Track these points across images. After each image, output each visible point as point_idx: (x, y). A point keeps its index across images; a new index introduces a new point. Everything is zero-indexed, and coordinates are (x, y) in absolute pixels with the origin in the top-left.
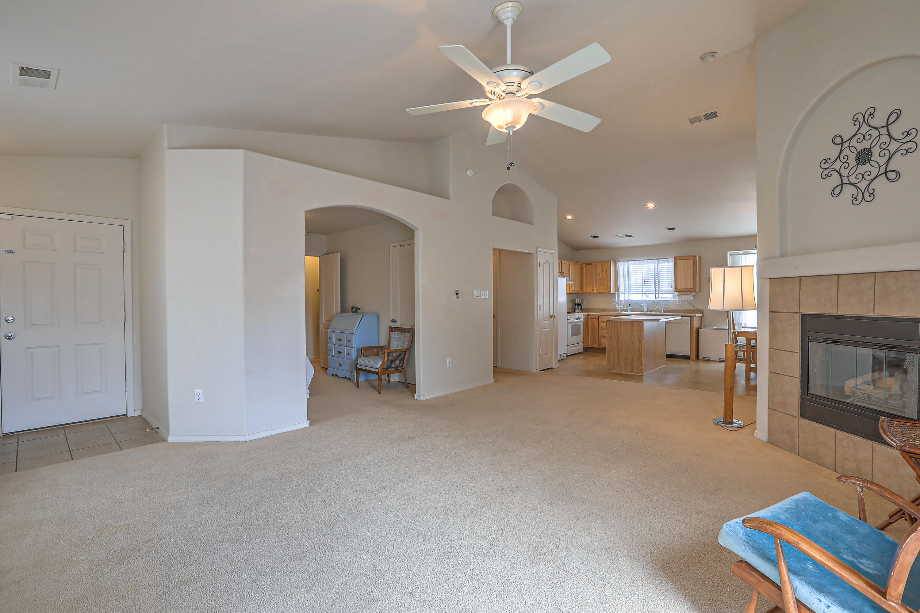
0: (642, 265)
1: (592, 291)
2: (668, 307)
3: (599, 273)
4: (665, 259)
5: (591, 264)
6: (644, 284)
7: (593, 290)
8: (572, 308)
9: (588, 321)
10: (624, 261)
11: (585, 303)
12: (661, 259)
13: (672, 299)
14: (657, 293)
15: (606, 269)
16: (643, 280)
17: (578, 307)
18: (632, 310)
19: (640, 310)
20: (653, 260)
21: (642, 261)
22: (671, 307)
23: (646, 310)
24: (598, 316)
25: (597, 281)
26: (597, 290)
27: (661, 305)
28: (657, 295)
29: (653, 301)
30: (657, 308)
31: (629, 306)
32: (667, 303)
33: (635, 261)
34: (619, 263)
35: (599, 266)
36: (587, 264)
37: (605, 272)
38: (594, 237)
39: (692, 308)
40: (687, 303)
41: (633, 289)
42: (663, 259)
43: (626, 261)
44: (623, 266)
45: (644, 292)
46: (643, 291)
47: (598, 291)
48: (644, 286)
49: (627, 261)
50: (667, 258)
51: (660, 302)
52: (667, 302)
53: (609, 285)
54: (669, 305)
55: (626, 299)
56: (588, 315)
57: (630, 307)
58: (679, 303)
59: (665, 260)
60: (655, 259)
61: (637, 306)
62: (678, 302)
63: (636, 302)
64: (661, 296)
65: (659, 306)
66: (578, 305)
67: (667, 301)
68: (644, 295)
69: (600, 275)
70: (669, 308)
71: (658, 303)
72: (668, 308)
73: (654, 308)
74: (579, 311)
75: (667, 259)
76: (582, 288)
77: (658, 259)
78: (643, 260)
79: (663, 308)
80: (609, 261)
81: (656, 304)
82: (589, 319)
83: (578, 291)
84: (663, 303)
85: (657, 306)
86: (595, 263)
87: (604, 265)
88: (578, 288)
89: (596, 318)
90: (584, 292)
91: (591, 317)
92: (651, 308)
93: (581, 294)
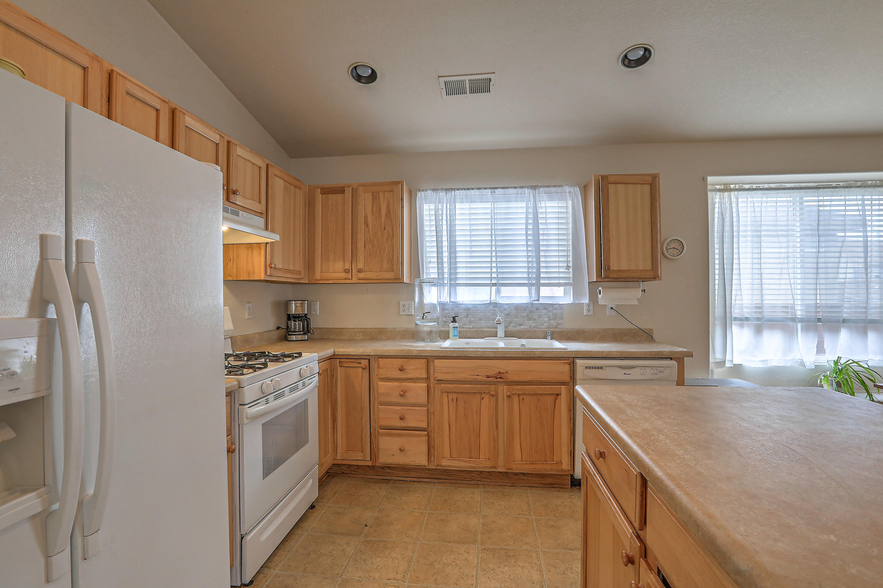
0: (488, 205)
1: (343, 275)
2: (558, 324)
3: (366, 217)
4: (554, 186)
5: (341, 190)
6: (494, 259)
7: (346, 271)
8: (278, 328)
9: (334, 374)
10: (437, 190)
11: (318, 313)
12: (544, 187)
13: (571, 300)
14: (534, 285)
15: (388, 207)
16: (492, 246)
17: (297, 325)
18: (460, 332)
19: (484, 332)
20: (520, 190)
21: (490, 191)
22: (568, 325)
23: (501, 332)
24: (368, 358)
25: (361, 244)
26: (360, 271)
27: (539, 317)
28: (534, 290)
30: (530, 327)
31: (454, 321)
33: (468, 189)
34: (420, 195)
35: (365, 199)
36: (327, 191)
37: (386, 215)
38: (360, 78)
39: (626, 326)
40: (608, 310)
41: (462, 272)
42: (548, 187)
43: (442, 189)
44: (432, 206)
45: (492, 281)
46: (490, 278)
47: (361, 275)
48: (494, 265)
49: (446, 190)
50: (559, 186)
51: (537, 309)
52: (556, 309)
53: (398, 258)
54: (562, 318)
55: (445, 298)
56: (332, 357)
57: (457, 325)
58: (589, 311)
59: (554, 189)
60: (527, 187)
61: (471, 322)
62: (585, 308)
63: (469, 309)
64: (545, 291)
65: (535, 319)
66: (296, 317)
67: (555, 306)
68: (494, 288)
69: (367, 226)
70: (560, 324)
72: (560, 327)
73: (521, 325)
74: (300, 337)
75: (559, 189)
76: (310, 266)
77: (534, 187)
78: (490, 188)
79: (546, 325)
80: (397, 183)
81: (528, 315)
82: (337, 368)
83: (299, 273)
84: (545, 311)
85: (529, 319)
86: (352, 188)
87: (381, 195)
88: (299, 266)
89: (359, 365)
90: (318, 276)
91: (342, 360)
92: (513, 326)
93: (307, 282)
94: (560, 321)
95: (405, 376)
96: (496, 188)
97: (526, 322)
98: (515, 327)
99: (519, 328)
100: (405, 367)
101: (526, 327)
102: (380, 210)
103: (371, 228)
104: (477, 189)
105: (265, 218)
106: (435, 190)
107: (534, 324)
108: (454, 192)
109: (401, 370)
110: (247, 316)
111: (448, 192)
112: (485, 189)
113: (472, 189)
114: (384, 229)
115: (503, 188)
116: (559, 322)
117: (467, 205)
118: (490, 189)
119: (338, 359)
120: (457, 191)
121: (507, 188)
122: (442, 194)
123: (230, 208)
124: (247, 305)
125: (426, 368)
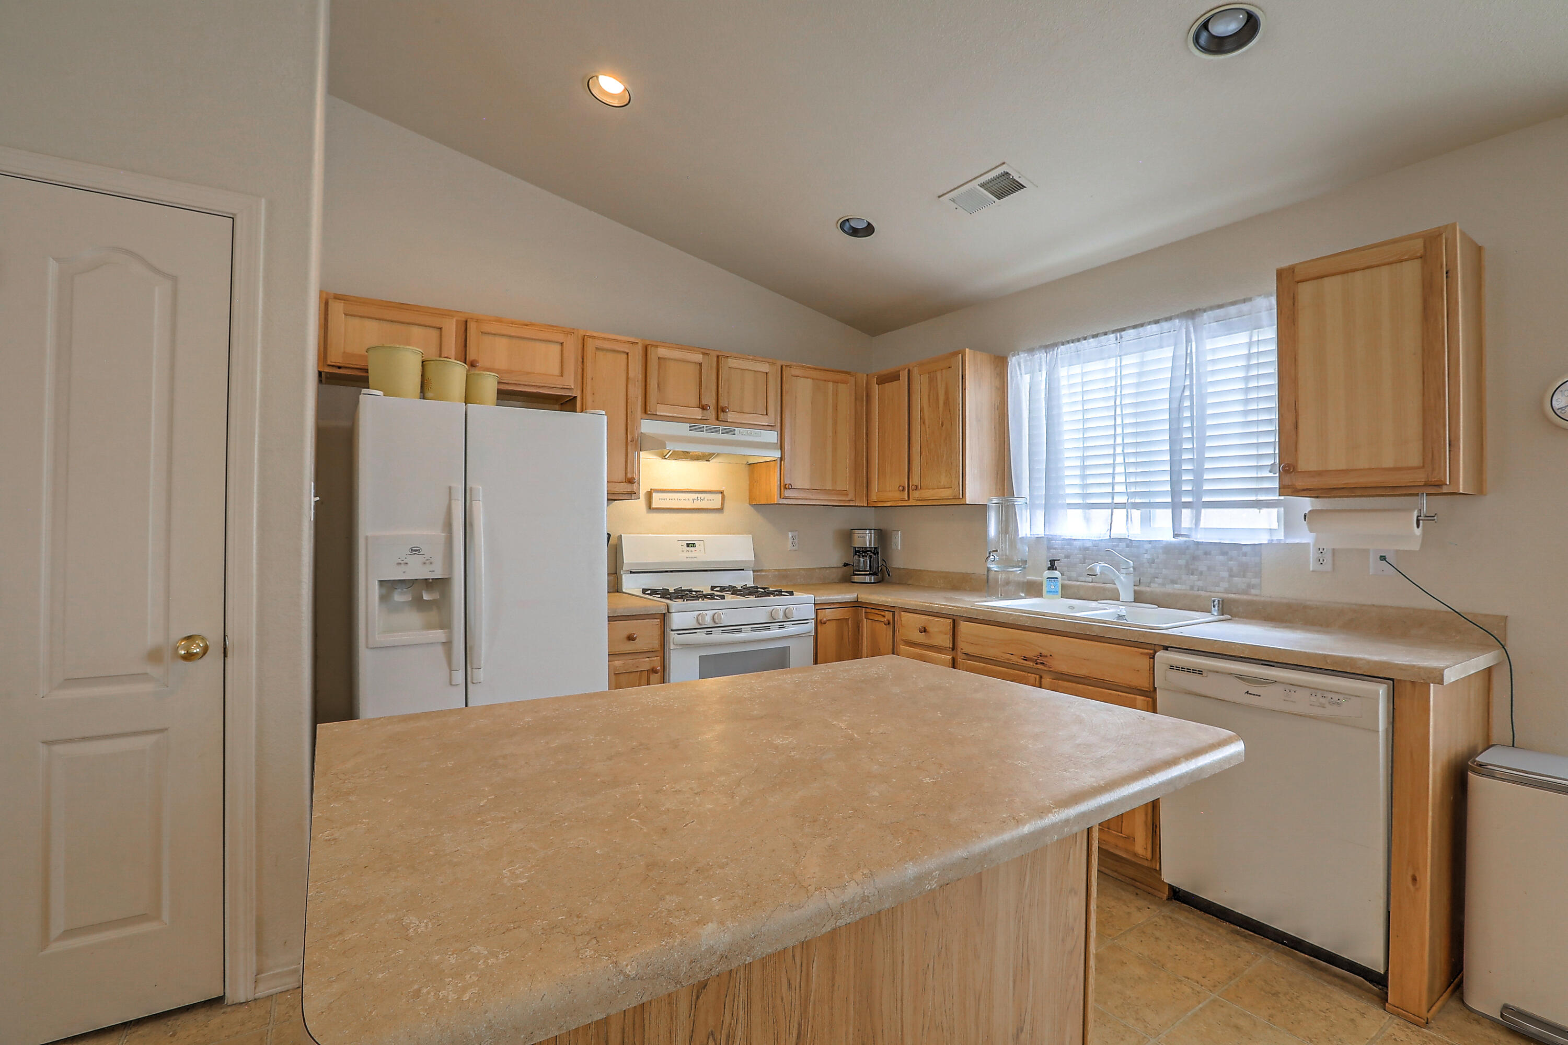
0: (1112, 363)
1: (897, 495)
2: (1250, 586)
3: (922, 410)
4: (1233, 303)
6: (1118, 458)
7: (902, 489)
8: (843, 564)
9: (858, 628)
10: (1035, 350)
11: (899, 548)
12: (1212, 308)
13: (1280, 536)
14: (1187, 505)
15: (947, 393)
16: (1115, 436)
17: (864, 562)
18: (1063, 586)
19: (1104, 589)
20: (1165, 324)
21: (1112, 336)
22: (1273, 588)
23: (1126, 594)
24: (892, 609)
25: (916, 449)
26: (919, 488)
27: (1210, 568)
28: (1186, 513)
29: (1168, 549)
30: (1192, 588)
31: (1052, 567)
32: (1244, 559)
33: (1078, 340)
34: (1013, 361)
35: (921, 383)
36: (882, 379)
37: (944, 404)
38: (855, 232)
40: (1373, 563)
41: (1071, 484)
42: (1220, 306)
43: (1040, 347)
44: (1028, 376)
45: (1118, 500)
46: (1113, 495)
47: (921, 495)
48: (1120, 469)
49: (1045, 347)
50: (1240, 301)
51: (1206, 553)
52: (1245, 555)
53: (959, 465)
54: (1258, 574)
56: (856, 605)
57: (1057, 574)
58: (1320, 562)
59: (1233, 310)
60: (1178, 316)
61: (1086, 570)
62: (1312, 555)
63: (1087, 549)
64: (1210, 518)
65: (1201, 573)
66: (861, 552)
67: (1244, 549)
68: (1120, 514)
69: (924, 423)
70: (1254, 587)
71: (1195, 558)
72: (1253, 592)
73: (1174, 582)
74: (867, 579)
75: (1245, 307)
76: (865, 483)
77: (1191, 314)
78: (1115, 332)
79: (1224, 585)
80: (955, 354)
81: (1187, 563)
82: (862, 620)
83: (845, 493)
84: (1221, 558)
85: (1190, 572)
86: (909, 370)
87: (939, 375)
88: (844, 483)
89: (882, 619)
90: (874, 497)
91: (868, 610)
92: (1159, 584)
93: (865, 505)
94: (1254, 581)
95: (927, 641)
96: (1124, 330)
97: (1184, 577)
98: (1163, 585)
99: (1169, 589)
100: (929, 629)
101: (1183, 587)
102: (937, 399)
103: (927, 427)
104: (1093, 338)
105: (779, 432)
106: (1031, 350)
107: (1200, 583)
108: (1057, 349)
109: (924, 630)
110: (790, 547)
111: (1048, 351)
112: (1106, 334)
113: (1085, 339)
114: (942, 426)
115: (1135, 327)
116: (1252, 583)
117: (1076, 369)
118: (1113, 333)
119: (864, 609)
120: (1062, 347)
121: (1142, 325)
122: (1041, 356)
123: (721, 427)
124: (790, 534)
125: (951, 634)
